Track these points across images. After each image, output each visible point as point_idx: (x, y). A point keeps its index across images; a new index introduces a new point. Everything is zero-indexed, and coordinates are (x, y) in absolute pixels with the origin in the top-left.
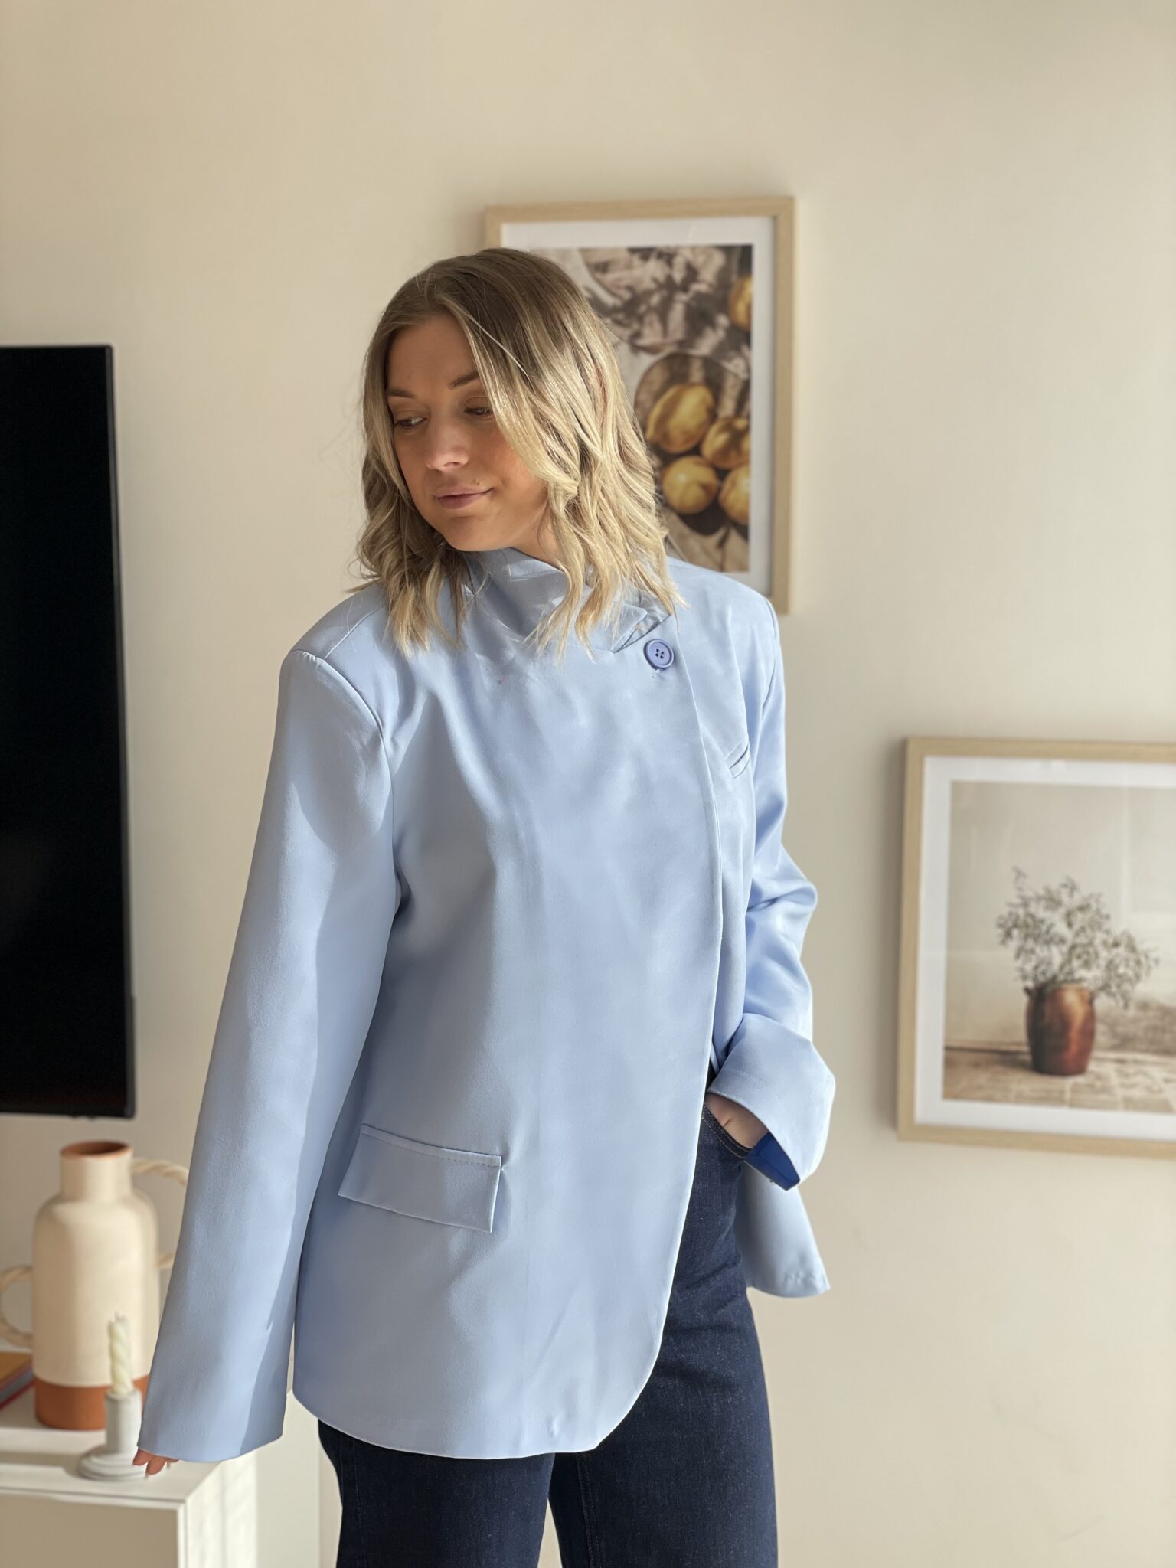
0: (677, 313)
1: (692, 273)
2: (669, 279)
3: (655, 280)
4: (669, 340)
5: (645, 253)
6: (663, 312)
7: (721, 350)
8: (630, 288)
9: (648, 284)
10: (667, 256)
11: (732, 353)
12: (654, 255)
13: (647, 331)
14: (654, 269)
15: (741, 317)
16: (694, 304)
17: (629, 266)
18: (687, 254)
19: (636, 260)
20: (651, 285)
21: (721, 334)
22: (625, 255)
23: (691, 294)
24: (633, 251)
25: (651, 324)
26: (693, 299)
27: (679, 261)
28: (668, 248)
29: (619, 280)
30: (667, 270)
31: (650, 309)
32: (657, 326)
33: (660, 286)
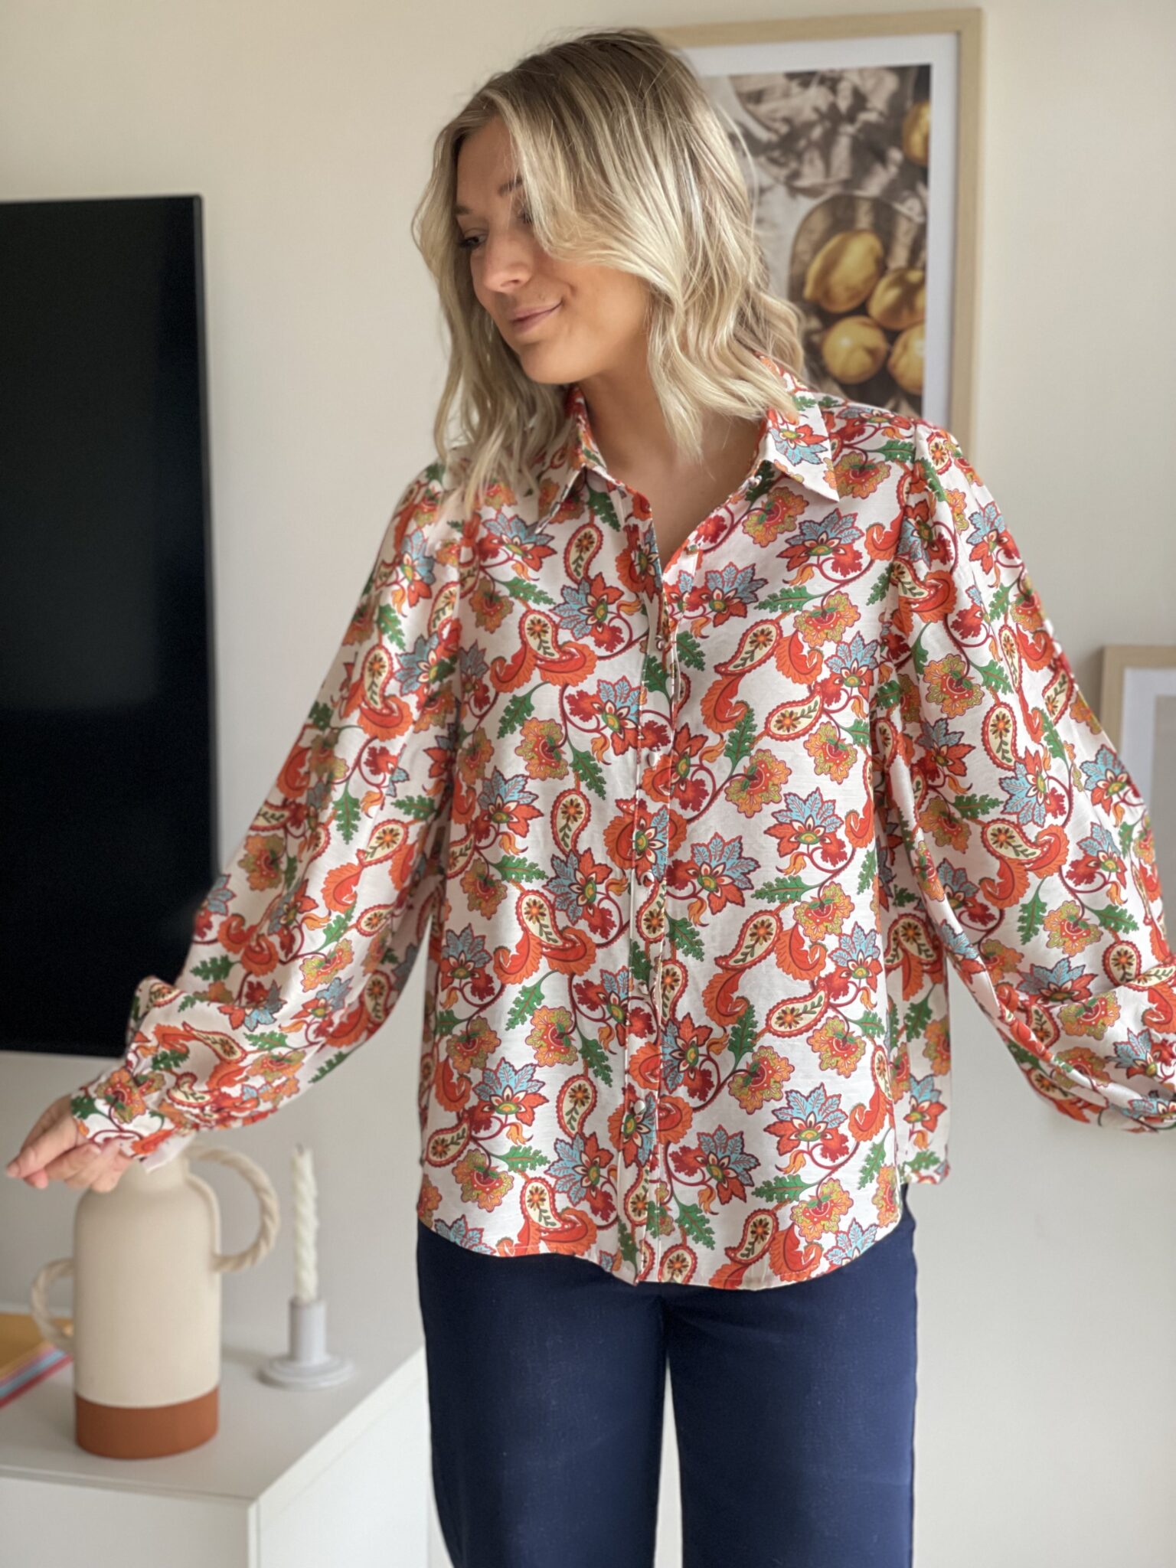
0: (842, 148)
1: (860, 100)
2: (833, 107)
3: (816, 110)
4: (832, 180)
5: (805, 79)
6: (826, 147)
7: (892, 191)
8: (787, 120)
9: (809, 115)
10: (830, 81)
11: (906, 193)
12: (815, 81)
13: (806, 170)
14: (817, 97)
15: (917, 150)
16: (861, 137)
17: (786, 95)
18: (855, 79)
19: (795, 87)
20: (814, 116)
21: (893, 170)
22: (783, 81)
23: (858, 125)
24: (791, 76)
25: (811, 162)
26: (860, 130)
27: (845, 88)
28: (832, 71)
29: (775, 111)
30: (831, 98)
31: (811, 144)
32: (819, 164)
33: (822, 116)
